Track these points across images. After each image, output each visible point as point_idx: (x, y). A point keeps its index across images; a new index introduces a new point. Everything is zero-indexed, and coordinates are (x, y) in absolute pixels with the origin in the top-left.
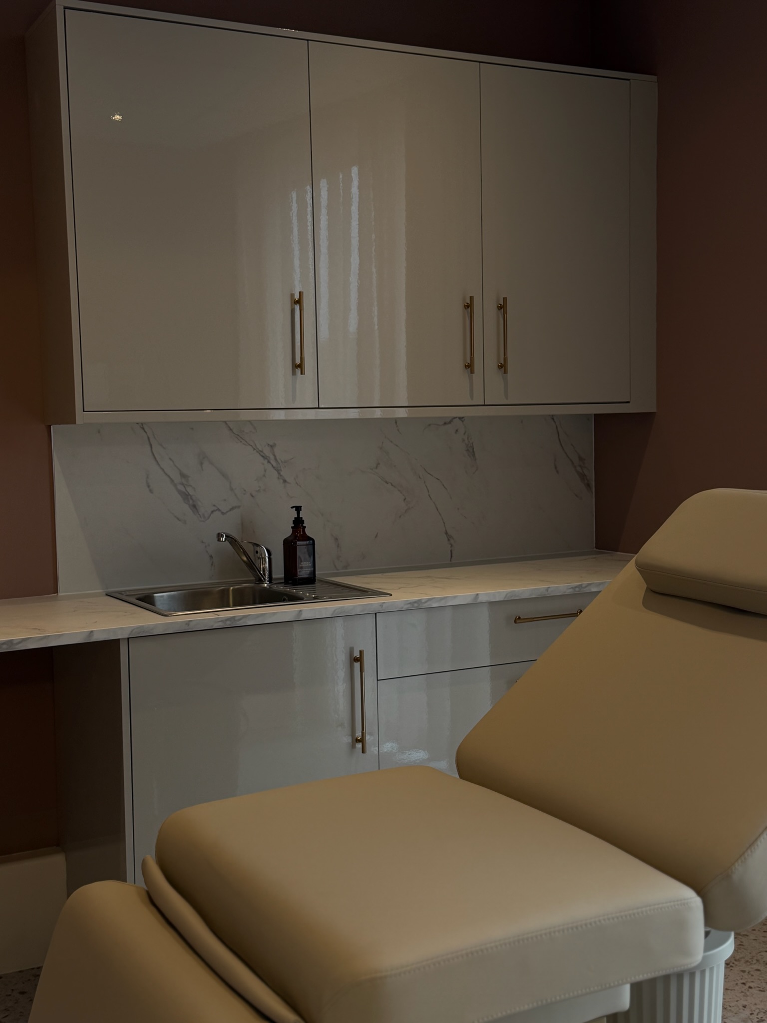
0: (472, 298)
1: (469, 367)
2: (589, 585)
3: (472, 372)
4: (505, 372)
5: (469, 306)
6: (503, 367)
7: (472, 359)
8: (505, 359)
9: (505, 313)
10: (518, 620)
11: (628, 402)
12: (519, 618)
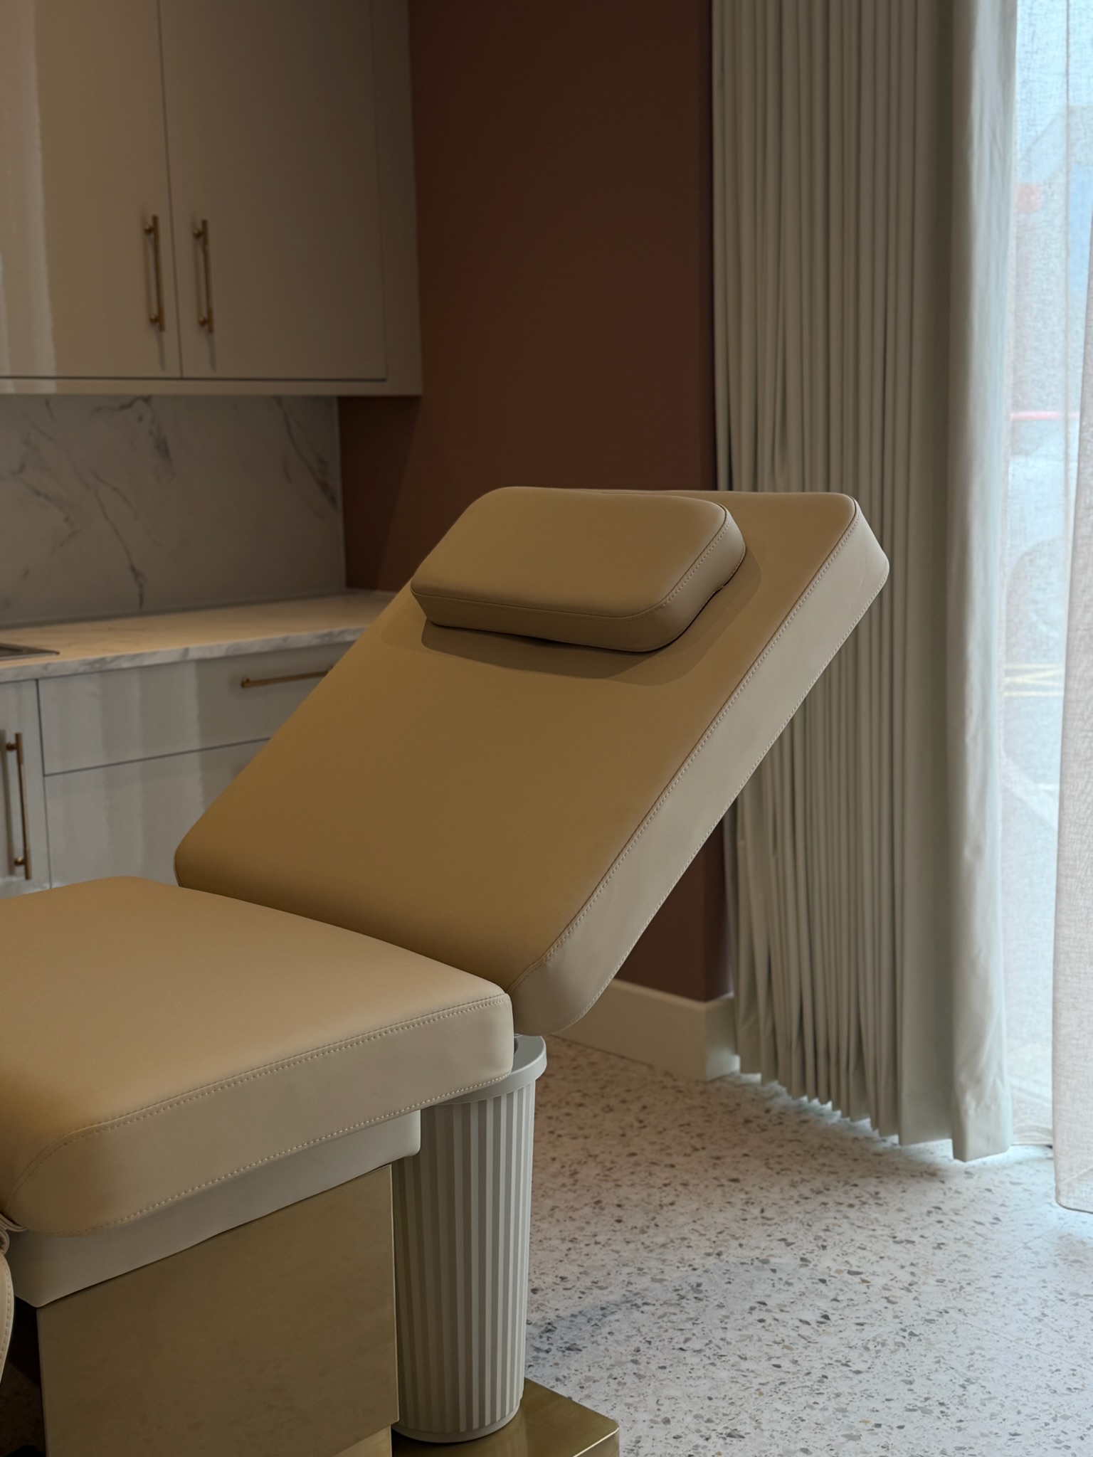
0: (155, 219)
1: (157, 321)
2: (342, 632)
3: (162, 328)
4: (211, 331)
5: (152, 231)
6: (206, 323)
7: (160, 310)
8: (210, 312)
9: (205, 243)
10: (246, 683)
11: (383, 380)
12: (248, 681)
